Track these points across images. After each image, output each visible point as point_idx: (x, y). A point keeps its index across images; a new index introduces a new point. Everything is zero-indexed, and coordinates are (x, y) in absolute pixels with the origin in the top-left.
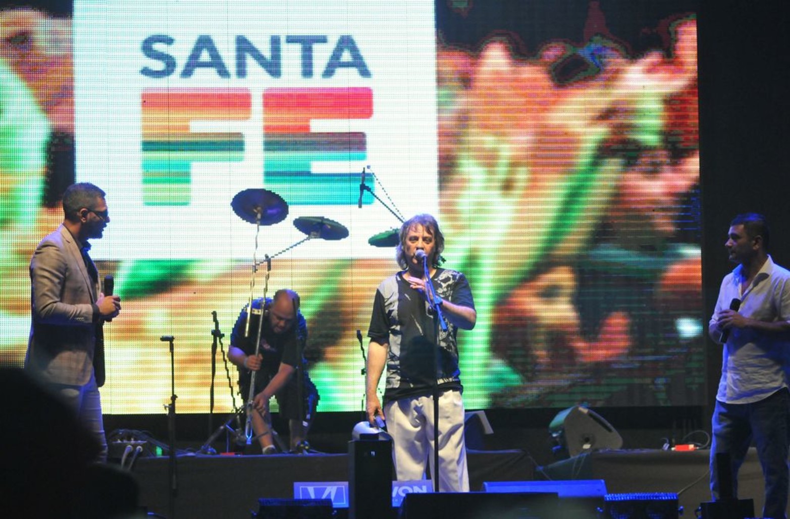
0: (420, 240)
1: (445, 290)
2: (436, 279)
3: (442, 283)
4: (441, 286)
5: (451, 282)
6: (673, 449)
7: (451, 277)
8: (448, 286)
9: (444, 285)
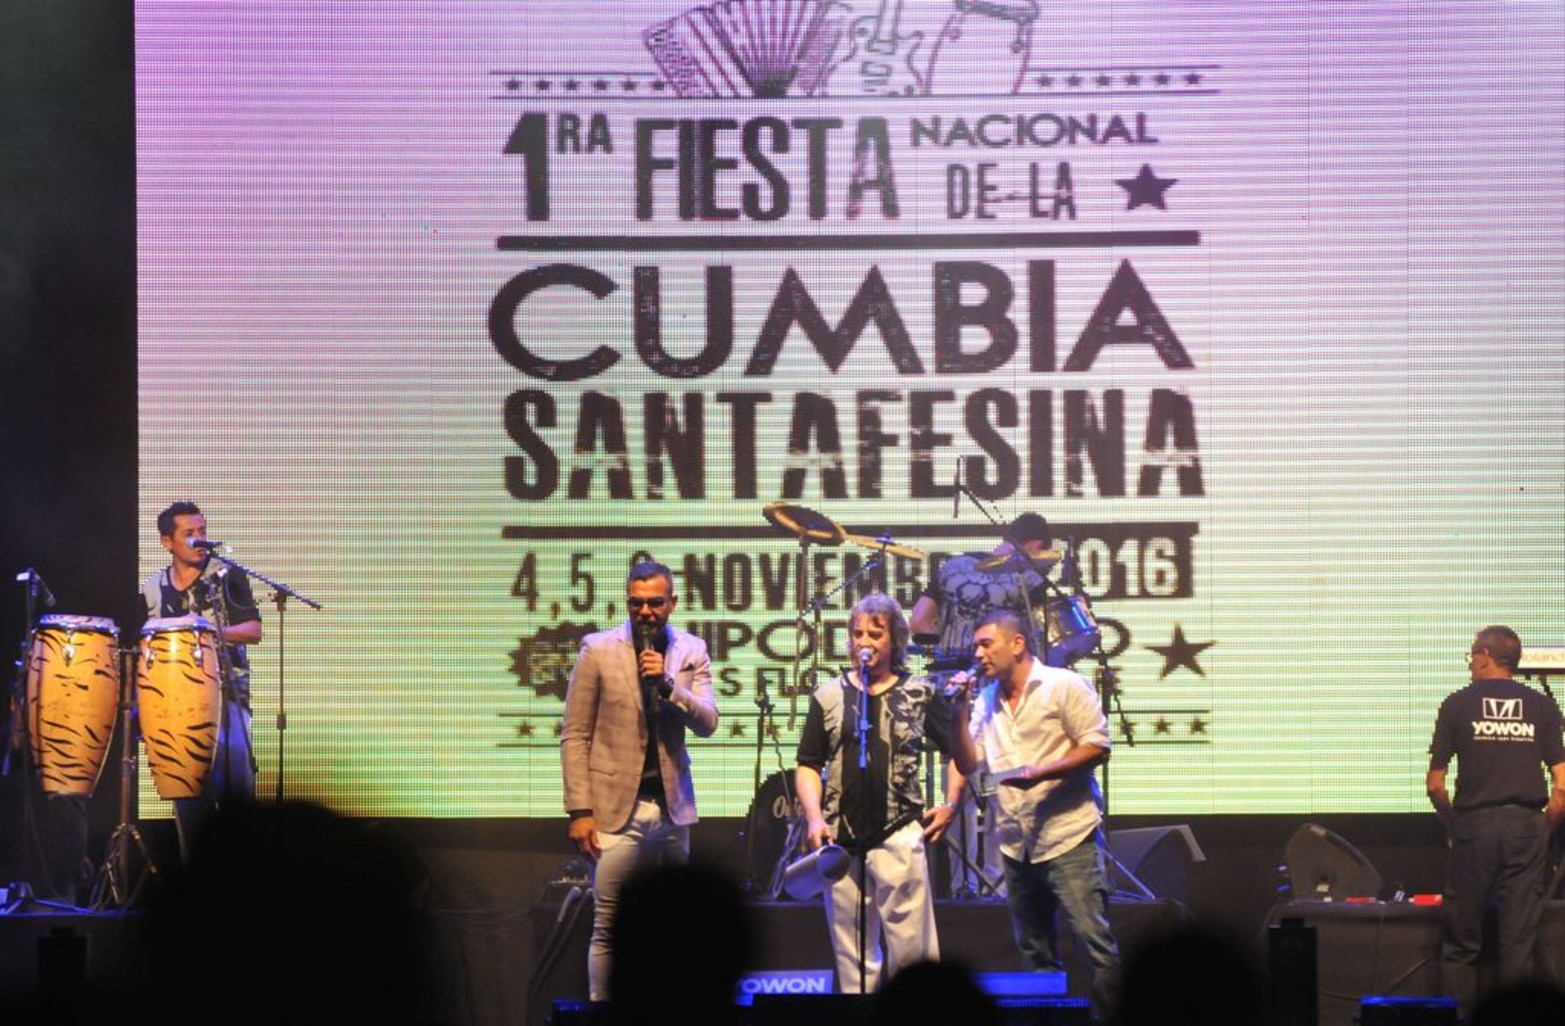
0: (866, 635)
1: (910, 707)
2: (898, 688)
3: (908, 697)
4: (905, 700)
5: (922, 699)
6: (1411, 900)
7: (924, 690)
8: (915, 705)
9: (911, 700)
